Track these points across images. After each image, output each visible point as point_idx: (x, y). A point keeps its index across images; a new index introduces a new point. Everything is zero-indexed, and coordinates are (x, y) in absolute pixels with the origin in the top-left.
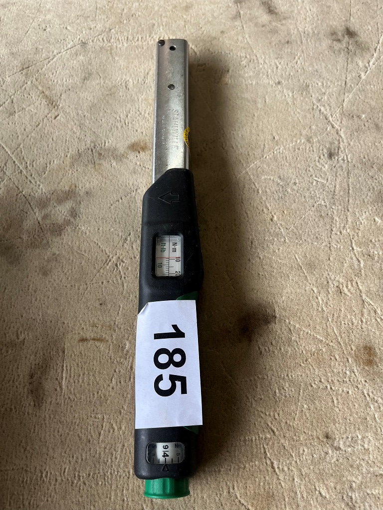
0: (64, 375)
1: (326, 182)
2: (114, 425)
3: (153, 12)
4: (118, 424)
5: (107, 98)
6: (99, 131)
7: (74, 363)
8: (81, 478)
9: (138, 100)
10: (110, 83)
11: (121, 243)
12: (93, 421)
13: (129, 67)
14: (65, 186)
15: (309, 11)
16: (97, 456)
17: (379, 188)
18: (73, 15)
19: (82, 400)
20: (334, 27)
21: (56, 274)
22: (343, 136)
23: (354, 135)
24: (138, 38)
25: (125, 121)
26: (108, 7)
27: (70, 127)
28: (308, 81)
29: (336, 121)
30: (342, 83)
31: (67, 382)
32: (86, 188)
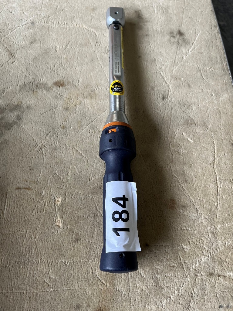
0: (6, 207)
1: (159, 112)
2: (32, 236)
3: (74, 10)
4: (34, 235)
5: (43, 55)
6: (38, 73)
7: (12, 201)
8: (11, 264)
9: (62, 58)
10: (46, 47)
11: (45, 136)
12: (20, 233)
13: (57, 39)
14: (15, 102)
15: (160, 19)
16: (21, 252)
17: (187, 117)
18: (28, 6)
19: (15, 222)
20: (172, 29)
21: (6, 151)
22: (171, 88)
23: (177, 88)
24: (65, 23)
25: (53, 69)
26: (49, 4)
27: (21, 69)
28: (156, 57)
29: (168, 80)
30: (173, 61)
31: (7, 211)
32: (27, 104)
